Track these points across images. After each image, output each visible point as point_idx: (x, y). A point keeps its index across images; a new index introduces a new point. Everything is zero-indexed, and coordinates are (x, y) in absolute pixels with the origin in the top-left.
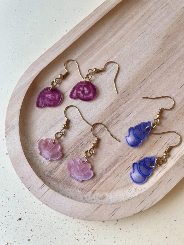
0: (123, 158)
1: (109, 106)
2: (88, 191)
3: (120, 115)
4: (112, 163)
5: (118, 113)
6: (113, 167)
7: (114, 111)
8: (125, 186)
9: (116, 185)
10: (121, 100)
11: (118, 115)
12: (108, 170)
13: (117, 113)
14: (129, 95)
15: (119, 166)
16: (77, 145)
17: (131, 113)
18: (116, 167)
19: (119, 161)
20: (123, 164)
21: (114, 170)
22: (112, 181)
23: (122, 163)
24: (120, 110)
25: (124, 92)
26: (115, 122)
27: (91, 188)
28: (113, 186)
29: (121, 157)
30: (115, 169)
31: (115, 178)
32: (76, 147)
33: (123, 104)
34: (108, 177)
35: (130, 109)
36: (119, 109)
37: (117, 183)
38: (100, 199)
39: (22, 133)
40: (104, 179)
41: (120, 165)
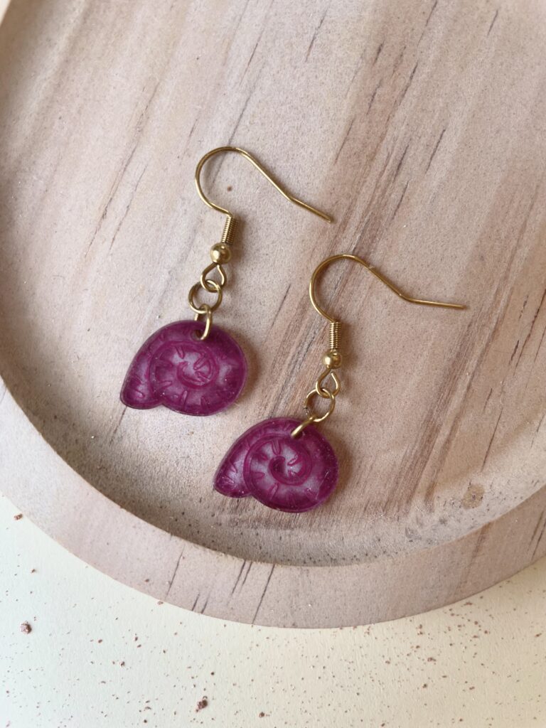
0: (484, 326)
1: (346, 140)
2: (407, 502)
3: (402, 159)
4: (451, 363)
5: (393, 156)
6: (461, 374)
7: (375, 153)
8: (528, 420)
9: (497, 432)
10: (379, 92)
11: (397, 163)
12: (446, 393)
13: (388, 157)
14: (405, 56)
15: (480, 362)
16: (290, 358)
17: (440, 132)
18: (471, 370)
19: (473, 344)
20: (493, 346)
21: (467, 382)
22: (477, 425)
23: (487, 345)
24: (395, 139)
25: (379, 50)
26: (395, 197)
27: (416, 485)
28: (489, 440)
29: (473, 325)
30: (469, 378)
31: (484, 410)
32: (289, 365)
33: (396, 104)
34: (458, 418)
35: (432, 117)
36: (388, 137)
37: (496, 423)
38: (467, 507)
39: (40, 418)
40: (447, 433)
41: (482, 356)
